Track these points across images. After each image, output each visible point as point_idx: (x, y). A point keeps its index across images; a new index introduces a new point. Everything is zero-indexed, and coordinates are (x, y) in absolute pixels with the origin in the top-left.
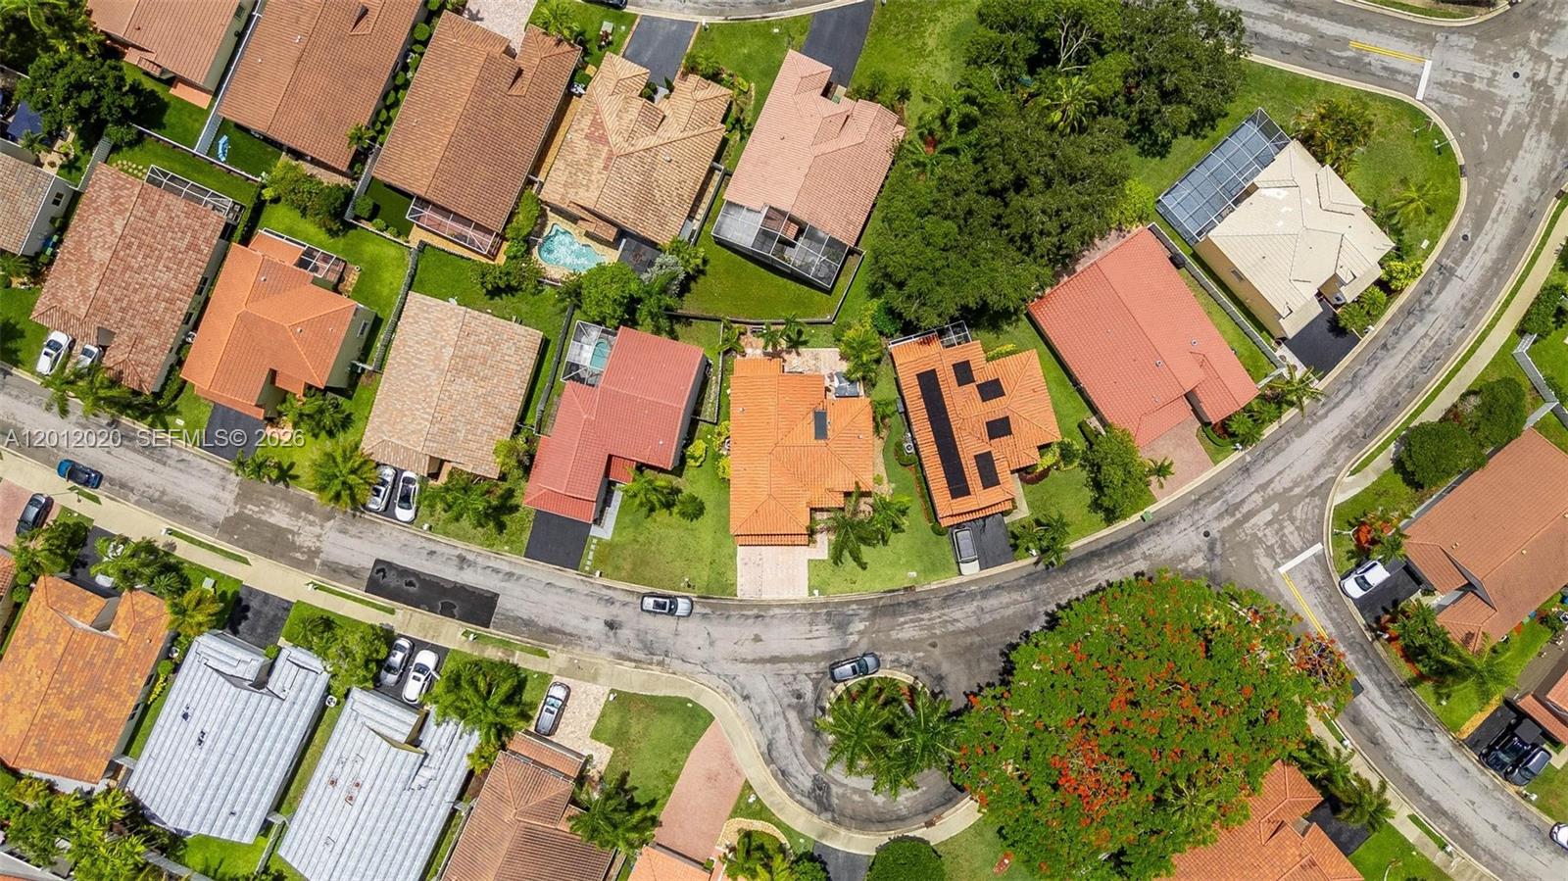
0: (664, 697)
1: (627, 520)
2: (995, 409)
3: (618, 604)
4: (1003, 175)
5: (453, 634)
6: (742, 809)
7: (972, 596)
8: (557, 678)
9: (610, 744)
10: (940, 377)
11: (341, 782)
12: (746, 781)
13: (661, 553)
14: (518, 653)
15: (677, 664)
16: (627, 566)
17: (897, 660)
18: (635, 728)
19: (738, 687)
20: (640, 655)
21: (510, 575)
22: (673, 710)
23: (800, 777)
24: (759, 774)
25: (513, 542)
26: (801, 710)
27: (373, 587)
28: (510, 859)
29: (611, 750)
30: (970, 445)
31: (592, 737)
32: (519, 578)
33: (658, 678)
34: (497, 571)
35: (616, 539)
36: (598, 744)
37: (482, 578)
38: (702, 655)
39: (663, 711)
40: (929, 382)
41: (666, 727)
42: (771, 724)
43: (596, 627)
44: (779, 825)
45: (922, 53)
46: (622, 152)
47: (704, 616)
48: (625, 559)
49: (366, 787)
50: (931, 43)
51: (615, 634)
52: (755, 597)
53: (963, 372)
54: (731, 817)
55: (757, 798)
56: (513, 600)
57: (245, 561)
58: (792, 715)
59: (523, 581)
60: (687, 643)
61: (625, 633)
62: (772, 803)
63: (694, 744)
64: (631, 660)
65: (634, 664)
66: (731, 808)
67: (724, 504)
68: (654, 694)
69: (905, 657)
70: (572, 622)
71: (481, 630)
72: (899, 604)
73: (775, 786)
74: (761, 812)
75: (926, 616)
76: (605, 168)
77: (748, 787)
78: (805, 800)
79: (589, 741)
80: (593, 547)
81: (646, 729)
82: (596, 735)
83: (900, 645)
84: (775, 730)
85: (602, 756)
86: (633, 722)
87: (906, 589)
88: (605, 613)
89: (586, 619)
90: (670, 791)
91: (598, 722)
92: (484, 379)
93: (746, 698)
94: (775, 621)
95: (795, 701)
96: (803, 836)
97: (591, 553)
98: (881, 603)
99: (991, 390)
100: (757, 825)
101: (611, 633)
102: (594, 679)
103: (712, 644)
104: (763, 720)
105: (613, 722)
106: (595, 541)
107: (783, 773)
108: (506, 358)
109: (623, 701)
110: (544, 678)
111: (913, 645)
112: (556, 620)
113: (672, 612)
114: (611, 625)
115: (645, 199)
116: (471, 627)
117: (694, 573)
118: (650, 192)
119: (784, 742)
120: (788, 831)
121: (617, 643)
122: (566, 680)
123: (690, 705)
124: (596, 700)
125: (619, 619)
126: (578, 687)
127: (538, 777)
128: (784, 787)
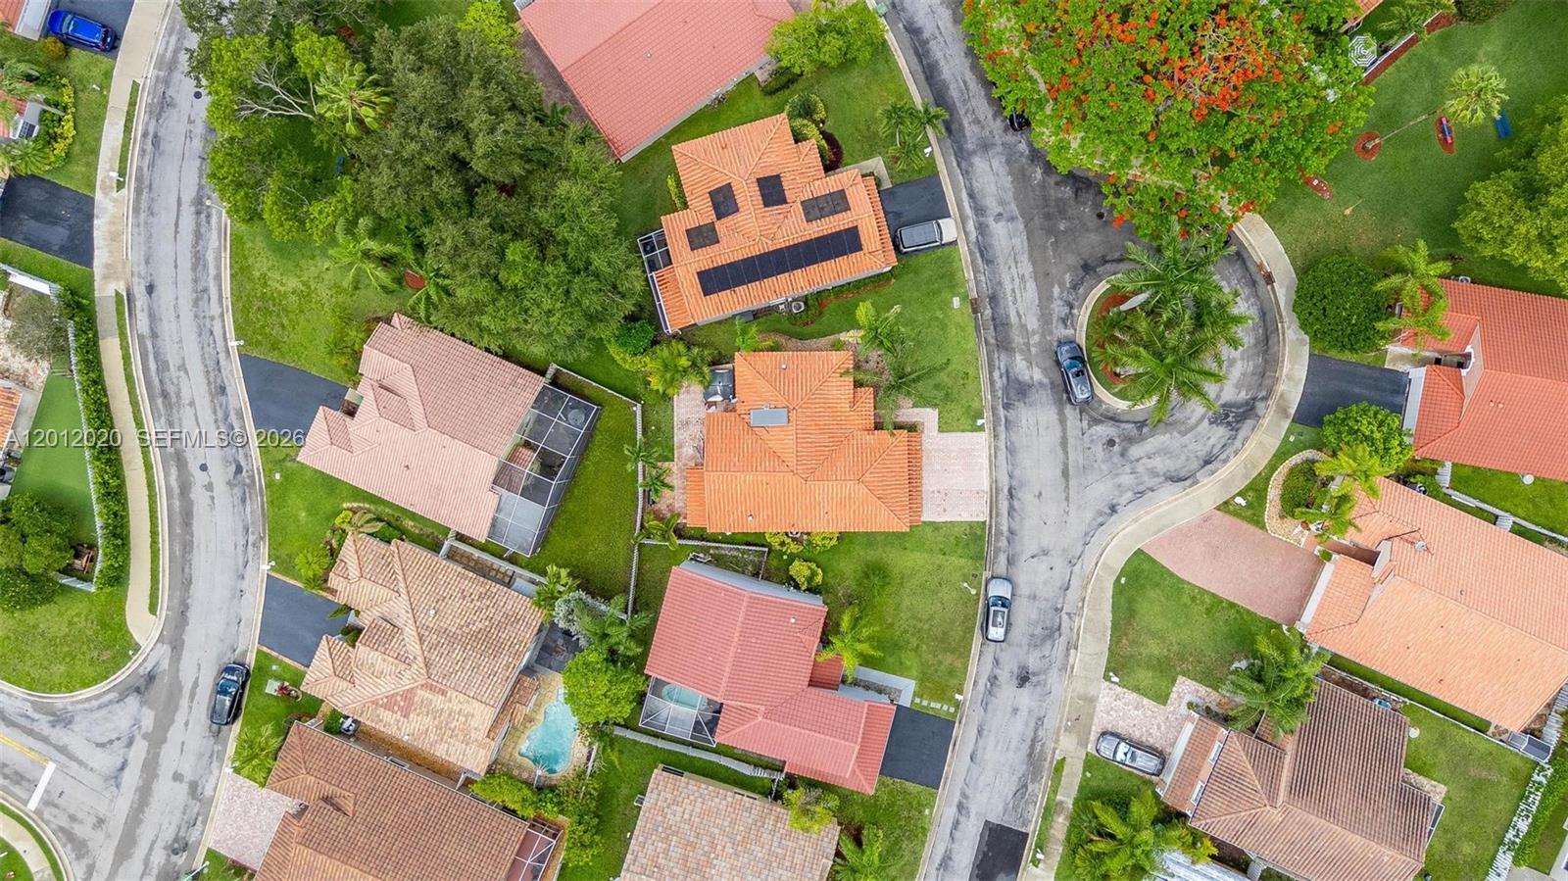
0: (1113, 612)
1: (890, 660)
2: (748, 196)
3: (997, 671)
4: (445, 186)
6: (1253, 513)
7: (982, 228)
8: (1091, 748)
9: (1174, 681)
10: (706, 265)
12: (1218, 508)
13: (932, 618)
14: (1059, 797)
15: (1073, 595)
16: (948, 659)
17: (1064, 321)
18: (1153, 648)
19: (1100, 520)
20: (1062, 642)
21: (960, 807)
22: (1131, 601)
23: (1212, 441)
24: (1209, 491)
25: (919, 804)
26: (1130, 440)
28: (1330, 814)
29: (1180, 679)
30: (792, 228)
31: (1165, 704)
32: (964, 795)
33: (1089, 620)
34: (956, 824)
35: (915, 673)
36: (1173, 696)
37: (965, 843)
38: (1059, 564)
39: (1132, 614)
40: (713, 281)
41: (1151, 609)
42: (1146, 479)
43: (1025, 697)
44: (1272, 467)
45: (305, 296)
46: (424, 671)
47: (1010, 562)
48: (941, 663)
50: (293, 283)
51: (1034, 674)
52: (986, 497)
53: (700, 237)
54: (1263, 527)
55: (1238, 494)
56: (991, 803)
58: (1135, 451)
59: (968, 792)
60: (1045, 583)
61: (1033, 662)
62: (1245, 476)
63: (1172, 575)
64: (1067, 655)
65: (1072, 651)
66: (1252, 528)
67: (870, 539)
68: (1110, 624)
69: (1058, 308)
70: (1018, 728)
71: (1031, 842)
72: (993, 319)
73: (1224, 472)
74: (1256, 490)
75: (1008, 287)
76: (444, 693)
77: (1225, 506)
78: (1241, 435)
79: (1170, 708)
80: (925, 703)
81: (1153, 635)
82: (1162, 698)
83: (1045, 318)
84: (1153, 473)
85: (1186, 689)
86: (1145, 651)
87: (975, 311)
88: (1008, 690)
89: (1016, 710)
90: (1232, 605)
91: (1145, 695)
92: (713, 845)
93: (1113, 509)
94: (1017, 472)
95: (1117, 448)
96: (1287, 437)
97: (933, 705)
98: (993, 341)
99: (723, 201)
100: (1274, 493)
101: (1034, 679)
102: (1091, 701)
103: (1045, 553)
104: (1141, 488)
105: (1145, 676)
106: (917, 700)
107: (1207, 462)
108: (686, 816)
109: (1119, 666)
110: (1090, 763)
111: (1045, 299)
112: (1018, 749)
113: (1004, 603)
114: (1023, 679)
115: (485, 641)
116: (1027, 854)
117: (956, 576)
118: (475, 636)
119: (1168, 462)
120: (1281, 455)
121: (1045, 671)
122: (1093, 737)
123: (1123, 580)
124: (1117, 698)
125: (1016, 670)
126: (1101, 720)
127: (1222, 776)
128: (1225, 461)
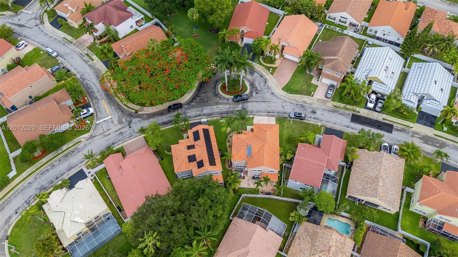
0: (297, 94)
2: (191, 152)
3: (313, 117)
5: (363, 112)
6: (275, 69)
7: (204, 115)
8: (330, 100)
9: (312, 84)
10: (208, 163)
11: (391, 73)
12: (272, 75)
13: (300, 130)
14: (342, 107)
15: (293, 102)
16: (310, 127)
17: (228, 100)
18: (305, 87)
19: (275, 96)
20: (304, 104)
21: (348, 127)
22: (294, 91)
23: (258, 76)
24: (269, 76)
25: (348, 136)
26: (257, 89)
27: (391, 126)
29: (312, 82)
30: (202, 141)
31: (318, 86)
32: (345, 126)
33: (299, 99)
34: (352, 128)
36: (316, 84)
37: (357, 127)
38: (285, 104)
39: (297, 91)
40: (212, 162)
41: (296, 87)
42: (266, 87)
43: (319, 112)
44: (263, 65)
46: (324, 252)
47: (285, 113)
48: (311, 129)
49: (383, 69)
51: (313, 110)
52: (269, 117)
53: (200, 164)
54: (277, 67)
55: (269, 71)
56: (347, 121)
57: (435, 135)
58: (259, 88)
59: (344, 125)
60: (290, 107)
61: (310, 110)
62: (265, 70)
63: (288, 83)
64: (307, 103)
65: (307, 102)
67: (281, 142)
68: (300, 95)
69: (225, 101)
70: (326, 114)
71: (355, 113)
72: (226, 114)
73: (264, 74)
74: (268, 68)
75: (219, 111)
76: (330, 247)
77: (272, 74)
78: (256, 70)
79: (319, 85)
81: (302, 87)
82: (316, 86)
83: (227, 104)
84: (264, 86)
85: (314, 81)
86: (306, 89)
87: (224, 117)
89: (322, 114)
90: (294, 73)
91: (316, 89)
93: (272, 93)
94: (264, 111)
95: (258, 92)
96: (257, 63)
97: (322, 131)
98: (231, 114)
99: (192, 159)
100: (269, 65)
101: (314, 110)
102: (318, 100)
103: (283, 106)
104: (268, 88)
105: (312, 89)
106: (321, 134)
107: (262, 76)
108: (359, 184)
109: (309, 94)
110: (333, 100)
111: (222, 104)
112: (332, 114)
114: (314, 112)
116: (358, 114)
117: (289, 125)
119: (262, 83)
120: (261, 64)
121: (312, 108)
122: (327, 99)
123: (289, 92)
124: (317, 94)
125: (312, 114)
126: (323, 97)
127: (333, 68)
128: (262, 73)
